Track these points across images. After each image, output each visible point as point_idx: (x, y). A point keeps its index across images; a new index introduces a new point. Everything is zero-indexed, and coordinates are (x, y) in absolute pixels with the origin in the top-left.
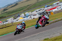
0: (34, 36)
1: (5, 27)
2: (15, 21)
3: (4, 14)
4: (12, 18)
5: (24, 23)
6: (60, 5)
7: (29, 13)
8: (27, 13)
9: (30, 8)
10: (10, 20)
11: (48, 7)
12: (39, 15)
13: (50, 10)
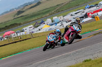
0: (67, 56)
1: (20, 41)
2: (36, 31)
3: (18, 19)
7: (59, 17)
9: (60, 10)
10: (28, 29)
11: (90, 7)
13: (94, 12)
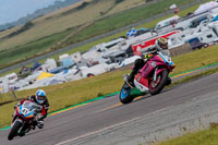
0: (91, 139)
2: (23, 85)
4: (14, 74)
5: (43, 97)
6: (182, 29)
7: (73, 56)
8: (66, 55)
9: (75, 39)
12: (108, 63)
